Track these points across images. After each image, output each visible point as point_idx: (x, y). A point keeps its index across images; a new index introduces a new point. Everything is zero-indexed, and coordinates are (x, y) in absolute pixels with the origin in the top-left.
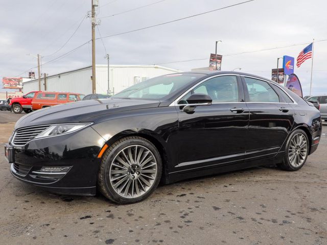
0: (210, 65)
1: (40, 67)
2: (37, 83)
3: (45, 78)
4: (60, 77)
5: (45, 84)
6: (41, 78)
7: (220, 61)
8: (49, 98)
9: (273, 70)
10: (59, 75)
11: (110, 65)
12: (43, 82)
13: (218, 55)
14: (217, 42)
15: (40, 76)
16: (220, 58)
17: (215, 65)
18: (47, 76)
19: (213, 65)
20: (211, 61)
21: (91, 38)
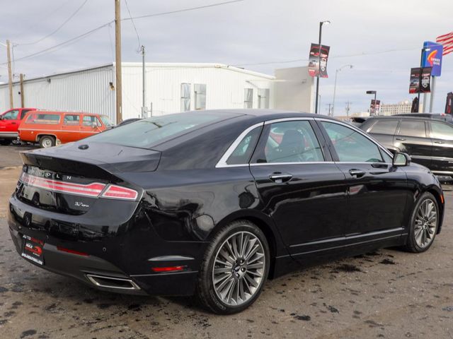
0: (310, 63)
1: (12, 63)
2: (7, 90)
3: (22, 83)
4: (49, 81)
5: (21, 93)
6: (14, 81)
7: (325, 56)
8: (48, 122)
9: (412, 69)
10: (49, 79)
11: (146, 64)
12: (17, 89)
13: (323, 46)
14: (321, 24)
15: (10, 79)
16: (326, 50)
17: (317, 64)
18: (25, 79)
19: (314, 63)
20: (311, 56)
21: (114, 18)
